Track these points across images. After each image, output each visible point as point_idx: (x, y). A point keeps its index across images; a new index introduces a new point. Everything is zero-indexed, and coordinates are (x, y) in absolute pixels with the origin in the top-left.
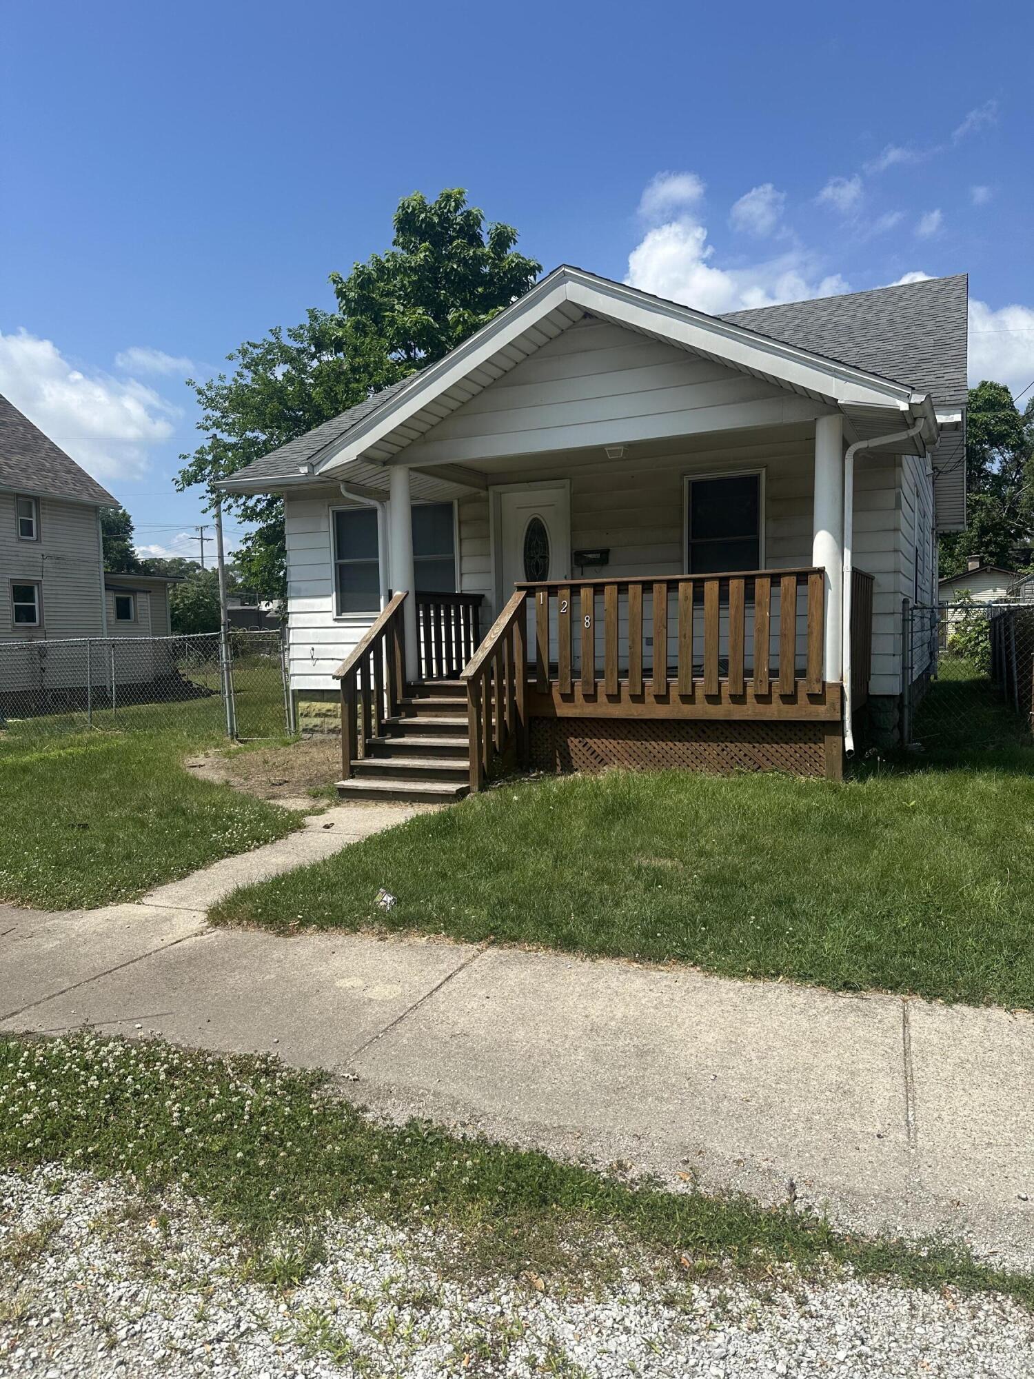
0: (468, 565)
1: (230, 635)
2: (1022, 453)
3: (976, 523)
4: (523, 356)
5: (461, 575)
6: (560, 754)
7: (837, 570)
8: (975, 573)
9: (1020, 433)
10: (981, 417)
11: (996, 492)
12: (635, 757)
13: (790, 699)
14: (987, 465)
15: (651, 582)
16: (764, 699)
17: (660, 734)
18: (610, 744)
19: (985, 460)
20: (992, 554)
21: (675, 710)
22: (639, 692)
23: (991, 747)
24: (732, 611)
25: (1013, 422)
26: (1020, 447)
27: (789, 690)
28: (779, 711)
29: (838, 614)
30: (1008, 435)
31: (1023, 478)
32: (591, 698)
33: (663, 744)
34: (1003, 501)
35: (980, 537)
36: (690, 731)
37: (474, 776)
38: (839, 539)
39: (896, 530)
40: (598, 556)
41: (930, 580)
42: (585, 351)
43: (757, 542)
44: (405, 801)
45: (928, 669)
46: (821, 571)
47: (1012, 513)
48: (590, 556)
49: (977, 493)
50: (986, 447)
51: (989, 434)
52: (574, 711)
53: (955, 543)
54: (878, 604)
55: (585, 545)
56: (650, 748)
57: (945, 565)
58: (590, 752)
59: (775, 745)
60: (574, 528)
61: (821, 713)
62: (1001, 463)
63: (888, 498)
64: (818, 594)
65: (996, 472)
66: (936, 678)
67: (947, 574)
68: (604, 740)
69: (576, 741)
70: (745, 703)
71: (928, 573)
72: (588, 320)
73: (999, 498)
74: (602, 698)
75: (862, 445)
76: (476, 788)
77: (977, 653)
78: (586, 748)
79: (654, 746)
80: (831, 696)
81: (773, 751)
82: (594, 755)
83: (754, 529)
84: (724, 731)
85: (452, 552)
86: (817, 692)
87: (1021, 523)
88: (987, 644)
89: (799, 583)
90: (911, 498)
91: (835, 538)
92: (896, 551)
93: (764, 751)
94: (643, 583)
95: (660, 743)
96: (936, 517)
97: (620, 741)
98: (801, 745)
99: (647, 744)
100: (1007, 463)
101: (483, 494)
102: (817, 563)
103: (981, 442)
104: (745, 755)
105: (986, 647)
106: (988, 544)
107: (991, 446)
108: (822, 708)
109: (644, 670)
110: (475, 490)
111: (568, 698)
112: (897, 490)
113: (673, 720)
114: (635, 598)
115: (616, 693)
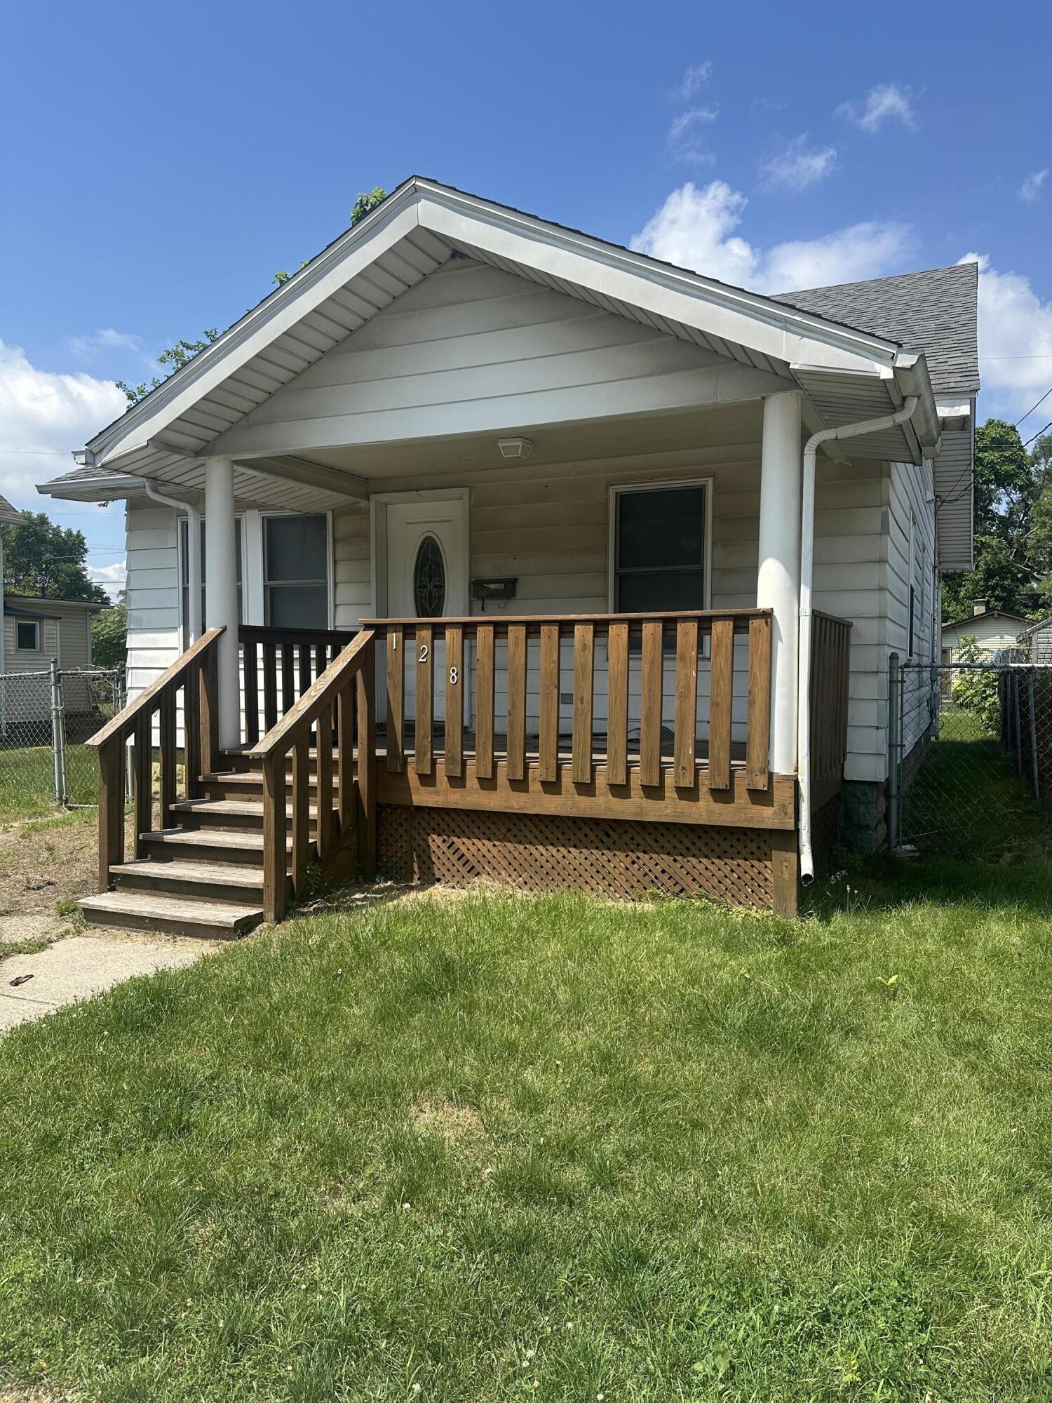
0: (345, 593)
1: (60, 675)
2: (1030, 494)
3: (983, 567)
4: (373, 310)
5: (336, 606)
6: (419, 856)
7: (791, 612)
8: (981, 618)
9: (1028, 473)
10: (988, 456)
11: (1003, 534)
12: (516, 866)
13: (723, 795)
14: (994, 506)
15: (538, 624)
16: (688, 794)
17: (550, 836)
18: (484, 846)
19: (991, 501)
20: (998, 599)
21: (566, 804)
22: (520, 776)
23: (1008, 857)
24: (645, 666)
25: (1020, 462)
26: (1029, 489)
27: (722, 783)
28: (709, 812)
29: (791, 674)
30: (1016, 475)
31: (1031, 520)
32: (458, 781)
33: (554, 851)
34: (1010, 542)
35: (986, 580)
36: (590, 833)
37: (269, 897)
38: (794, 568)
39: (883, 561)
40: (502, 586)
41: (928, 627)
42: (455, 303)
43: (700, 574)
44: (167, 932)
45: (928, 729)
46: (768, 615)
47: (1020, 556)
48: (492, 586)
49: (983, 534)
50: (993, 487)
51: (996, 474)
52: (436, 798)
53: (960, 586)
54: (857, 660)
55: (487, 570)
56: (537, 854)
57: (950, 609)
58: (457, 856)
59: (704, 860)
60: (473, 551)
61: (767, 817)
62: (1008, 504)
63: (872, 520)
64: (764, 648)
65: (1002, 513)
66: (937, 738)
67: (952, 618)
68: (475, 841)
69: (439, 840)
70: (662, 798)
71: (928, 618)
72: (458, 262)
73: (1006, 539)
74: (472, 782)
75: (829, 435)
76: (270, 916)
77: (984, 709)
78: (452, 850)
79: (544, 853)
80: (782, 794)
81: (700, 867)
82: (463, 861)
83: (698, 557)
84: (636, 836)
85: (326, 578)
86: (760, 787)
87: (1029, 567)
88: (996, 698)
89: (736, 630)
90: (906, 524)
91: (787, 568)
92: (881, 589)
93: (688, 866)
94: (527, 624)
95: (550, 848)
96: (938, 553)
97: (497, 843)
98: (740, 862)
99: (532, 849)
100: (1014, 504)
101: (363, 504)
102: (763, 603)
103: (988, 482)
104: (663, 871)
105: (994, 703)
106: (994, 589)
107: (998, 486)
108: (768, 811)
109: (561, 737)
110: (351, 499)
111: (428, 780)
112: (884, 509)
113: (568, 817)
114: (516, 644)
115: (490, 776)
